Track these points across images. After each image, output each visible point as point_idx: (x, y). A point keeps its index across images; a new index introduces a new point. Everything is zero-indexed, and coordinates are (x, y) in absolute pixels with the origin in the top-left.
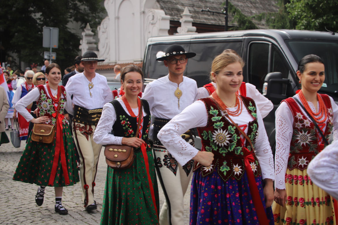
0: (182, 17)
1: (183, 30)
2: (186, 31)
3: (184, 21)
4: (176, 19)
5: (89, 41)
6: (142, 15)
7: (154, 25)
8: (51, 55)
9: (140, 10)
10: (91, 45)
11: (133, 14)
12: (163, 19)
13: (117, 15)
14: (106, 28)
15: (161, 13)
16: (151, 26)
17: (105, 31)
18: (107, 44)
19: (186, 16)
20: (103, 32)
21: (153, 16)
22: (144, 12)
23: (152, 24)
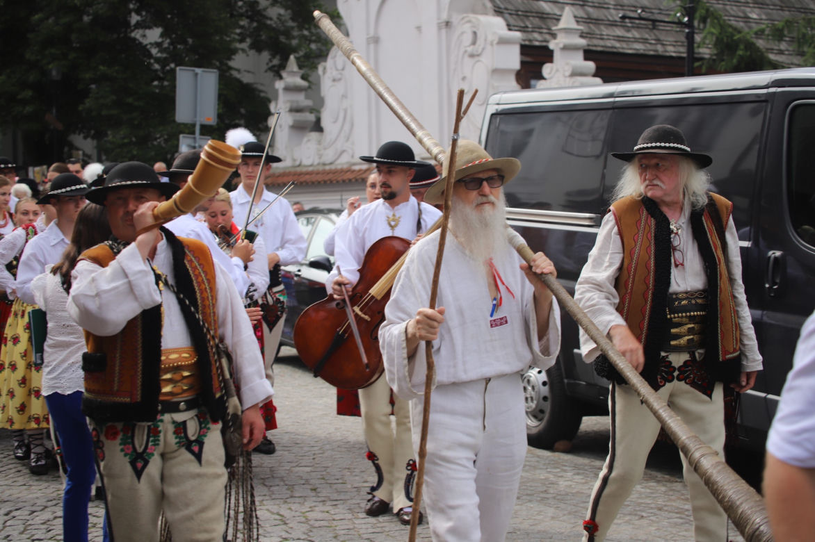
0: (554, 36)
1: (557, 70)
2: (568, 73)
3: (561, 46)
4: (537, 41)
5: (295, 105)
6: (444, 31)
7: (477, 59)
8: (197, 145)
9: (439, 19)
10: (299, 116)
11: (419, 28)
12: (503, 41)
13: (372, 33)
14: (343, 69)
15: (496, 25)
16: (467, 60)
17: (339, 76)
18: (346, 111)
19: (567, 31)
20: (334, 80)
21: (475, 33)
22: (448, 24)
23: (472, 56)
